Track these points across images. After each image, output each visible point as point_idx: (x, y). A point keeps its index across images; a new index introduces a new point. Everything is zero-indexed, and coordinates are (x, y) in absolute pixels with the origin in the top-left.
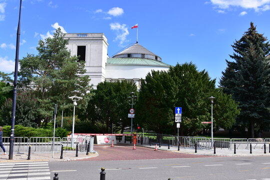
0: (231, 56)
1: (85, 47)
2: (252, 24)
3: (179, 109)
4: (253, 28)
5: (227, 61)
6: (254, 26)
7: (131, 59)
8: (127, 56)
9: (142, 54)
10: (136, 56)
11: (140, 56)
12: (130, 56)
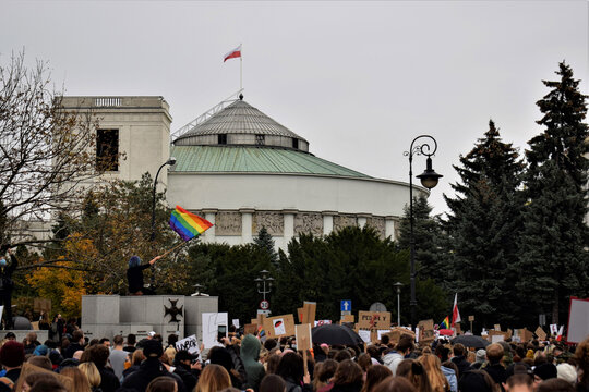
0: (453, 187)
1: (117, 131)
2: (492, 124)
3: (346, 304)
4: (493, 132)
5: (445, 197)
6: (496, 127)
7: (227, 150)
8: (216, 142)
9: (257, 135)
10: (240, 140)
11: (251, 140)
12: (225, 142)
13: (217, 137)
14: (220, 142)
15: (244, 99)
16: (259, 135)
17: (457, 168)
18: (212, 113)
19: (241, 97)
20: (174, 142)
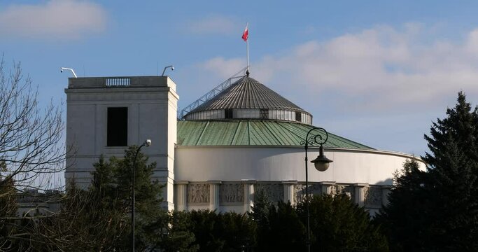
1: (126, 108)
7: (233, 125)
8: (223, 117)
9: (261, 110)
10: (245, 114)
11: (257, 114)
12: (231, 117)
13: (223, 112)
14: (226, 117)
15: (250, 76)
16: (263, 110)
17: (426, 137)
18: (220, 89)
19: (248, 73)
20: (185, 117)
